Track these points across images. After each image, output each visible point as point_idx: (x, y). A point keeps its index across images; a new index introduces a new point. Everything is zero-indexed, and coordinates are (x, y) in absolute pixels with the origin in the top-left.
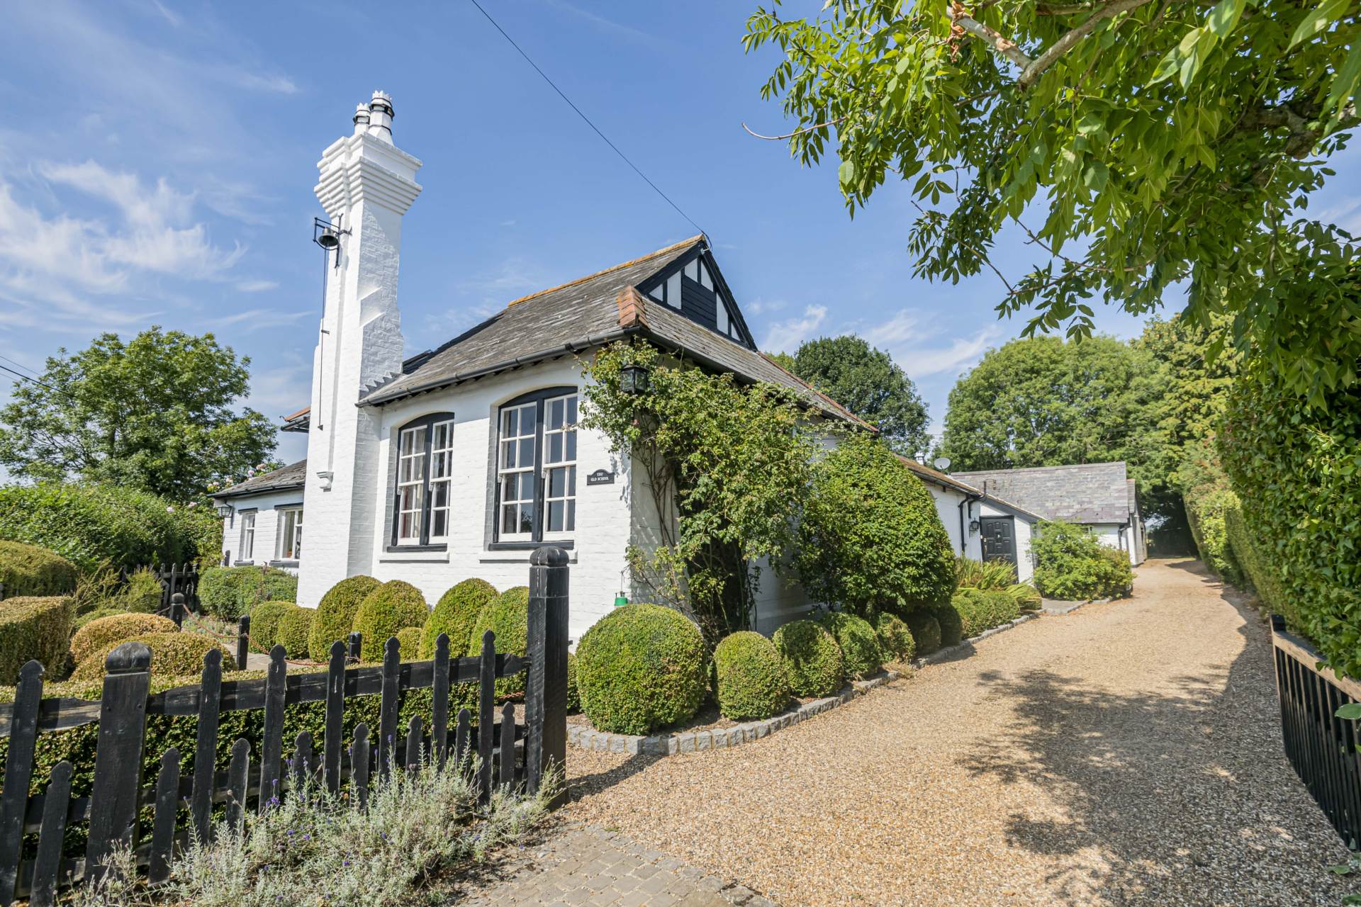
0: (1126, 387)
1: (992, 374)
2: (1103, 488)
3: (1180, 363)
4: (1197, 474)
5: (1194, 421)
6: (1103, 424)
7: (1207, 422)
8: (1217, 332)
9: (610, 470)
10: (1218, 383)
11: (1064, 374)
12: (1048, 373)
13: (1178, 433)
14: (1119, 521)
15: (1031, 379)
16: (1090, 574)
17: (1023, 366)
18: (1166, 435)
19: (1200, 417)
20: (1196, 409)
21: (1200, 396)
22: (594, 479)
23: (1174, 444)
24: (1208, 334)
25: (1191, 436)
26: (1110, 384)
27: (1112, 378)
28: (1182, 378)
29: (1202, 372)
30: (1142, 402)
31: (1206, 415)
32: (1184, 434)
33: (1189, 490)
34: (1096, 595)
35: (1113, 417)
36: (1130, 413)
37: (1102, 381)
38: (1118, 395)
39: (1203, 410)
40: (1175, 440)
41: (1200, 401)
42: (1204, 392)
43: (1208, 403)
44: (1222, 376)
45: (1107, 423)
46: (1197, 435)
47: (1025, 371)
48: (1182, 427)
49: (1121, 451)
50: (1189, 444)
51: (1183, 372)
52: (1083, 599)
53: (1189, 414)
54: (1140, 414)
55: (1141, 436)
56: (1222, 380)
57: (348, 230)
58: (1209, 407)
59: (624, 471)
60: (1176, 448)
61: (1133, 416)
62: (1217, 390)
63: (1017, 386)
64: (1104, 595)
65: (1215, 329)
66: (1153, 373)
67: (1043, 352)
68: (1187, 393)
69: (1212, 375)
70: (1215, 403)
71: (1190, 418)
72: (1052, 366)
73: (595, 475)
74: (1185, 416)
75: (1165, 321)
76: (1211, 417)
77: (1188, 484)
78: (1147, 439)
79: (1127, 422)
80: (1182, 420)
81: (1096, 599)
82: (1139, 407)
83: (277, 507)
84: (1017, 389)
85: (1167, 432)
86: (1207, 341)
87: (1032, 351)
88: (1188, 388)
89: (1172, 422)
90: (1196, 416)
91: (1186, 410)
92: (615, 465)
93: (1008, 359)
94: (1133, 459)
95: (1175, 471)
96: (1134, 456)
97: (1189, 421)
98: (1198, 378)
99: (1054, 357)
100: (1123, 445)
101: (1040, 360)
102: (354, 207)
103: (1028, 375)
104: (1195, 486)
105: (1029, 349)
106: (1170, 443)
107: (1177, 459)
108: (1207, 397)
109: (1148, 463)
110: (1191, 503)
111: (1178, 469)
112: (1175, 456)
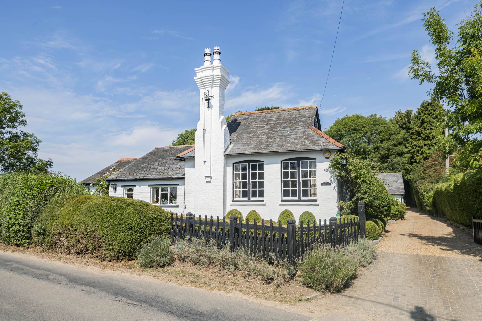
0: (390, 139)
1: (339, 130)
2: (395, 182)
3: (413, 133)
4: (418, 176)
5: (417, 156)
6: (380, 154)
7: (421, 157)
8: (426, 123)
9: (330, 182)
10: (425, 142)
11: (367, 132)
12: (361, 131)
13: (411, 160)
14: (402, 193)
15: (354, 133)
16: (396, 211)
17: (352, 128)
18: (406, 160)
19: (419, 155)
20: (418, 152)
21: (419, 147)
22: (324, 184)
23: (409, 164)
24: (423, 124)
25: (416, 161)
26: (384, 138)
27: (385, 135)
28: (413, 139)
29: (420, 138)
30: (395, 145)
31: (421, 154)
32: (413, 160)
33: (416, 182)
34: (397, 218)
35: (384, 151)
36: (390, 149)
37: (381, 136)
38: (387, 142)
39: (420, 152)
40: (409, 162)
41: (419, 149)
42: (421, 145)
43: (422, 150)
44: (427, 140)
45: (382, 153)
46: (418, 161)
47: (352, 130)
48: (413, 157)
49: (386, 164)
50: (415, 164)
51: (414, 137)
52: (394, 219)
53: (415, 153)
54: (394, 150)
55: (394, 159)
56: (427, 141)
57: (212, 96)
58: (422, 151)
59: (334, 182)
60: (410, 165)
61: (391, 151)
62: (425, 145)
63: (350, 136)
64: (400, 218)
65: (426, 122)
66: (398, 134)
67: (359, 122)
68: (415, 145)
69: (424, 139)
70: (424, 150)
71: (416, 155)
72: (363, 129)
73: (324, 183)
74: (414, 154)
75: (403, 112)
76: (423, 155)
77: (415, 180)
78: (396, 160)
79: (389, 153)
80: (413, 155)
81: (397, 219)
82: (394, 148)
83: (149, 185)
84: (349, 137)
85: (407, 159)
86: (423, 126)
87: (355, 122)
88: (415, 143)
89: (409, 155)
90: (418, 154)
91: (414, 152)
92: (331, 181)
93: (346, 124)
94: (390, 168)
95: (409, 174)
96: (391, 166)
97: (415, 156)
98: (419, 140)
99: (364, 125)
100: (387, 162)
101: (359, 126)
102: (213, 88)
103: (354, 132)
104: (418, 180)
105: (354, 121)
106: (408, 163)
107: (410, 170)
108: (421, 147)
109: (396, 169)
110: (416, 186)
111: (410, 173)
112: (409, 168)
